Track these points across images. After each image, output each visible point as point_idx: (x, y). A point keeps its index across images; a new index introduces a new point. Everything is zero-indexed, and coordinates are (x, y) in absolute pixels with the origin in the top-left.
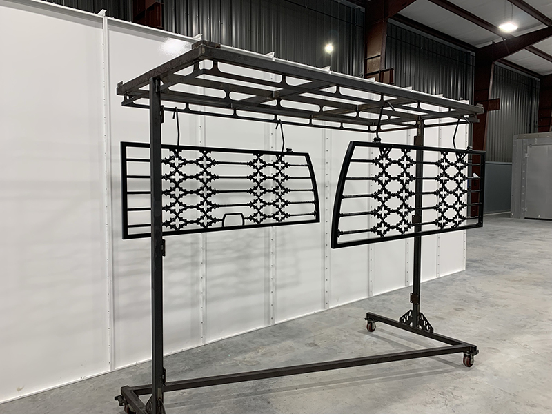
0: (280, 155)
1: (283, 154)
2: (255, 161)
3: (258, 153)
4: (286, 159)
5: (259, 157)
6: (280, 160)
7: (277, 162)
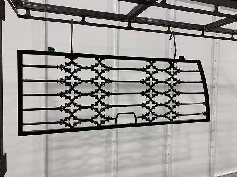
0: (172, 62)
1: (175, 61)
2: (148, 67)
3: (151, 60)
4: (178, 65)
5: (151, 64)
6: (172, 66)
7: (170, 68)
